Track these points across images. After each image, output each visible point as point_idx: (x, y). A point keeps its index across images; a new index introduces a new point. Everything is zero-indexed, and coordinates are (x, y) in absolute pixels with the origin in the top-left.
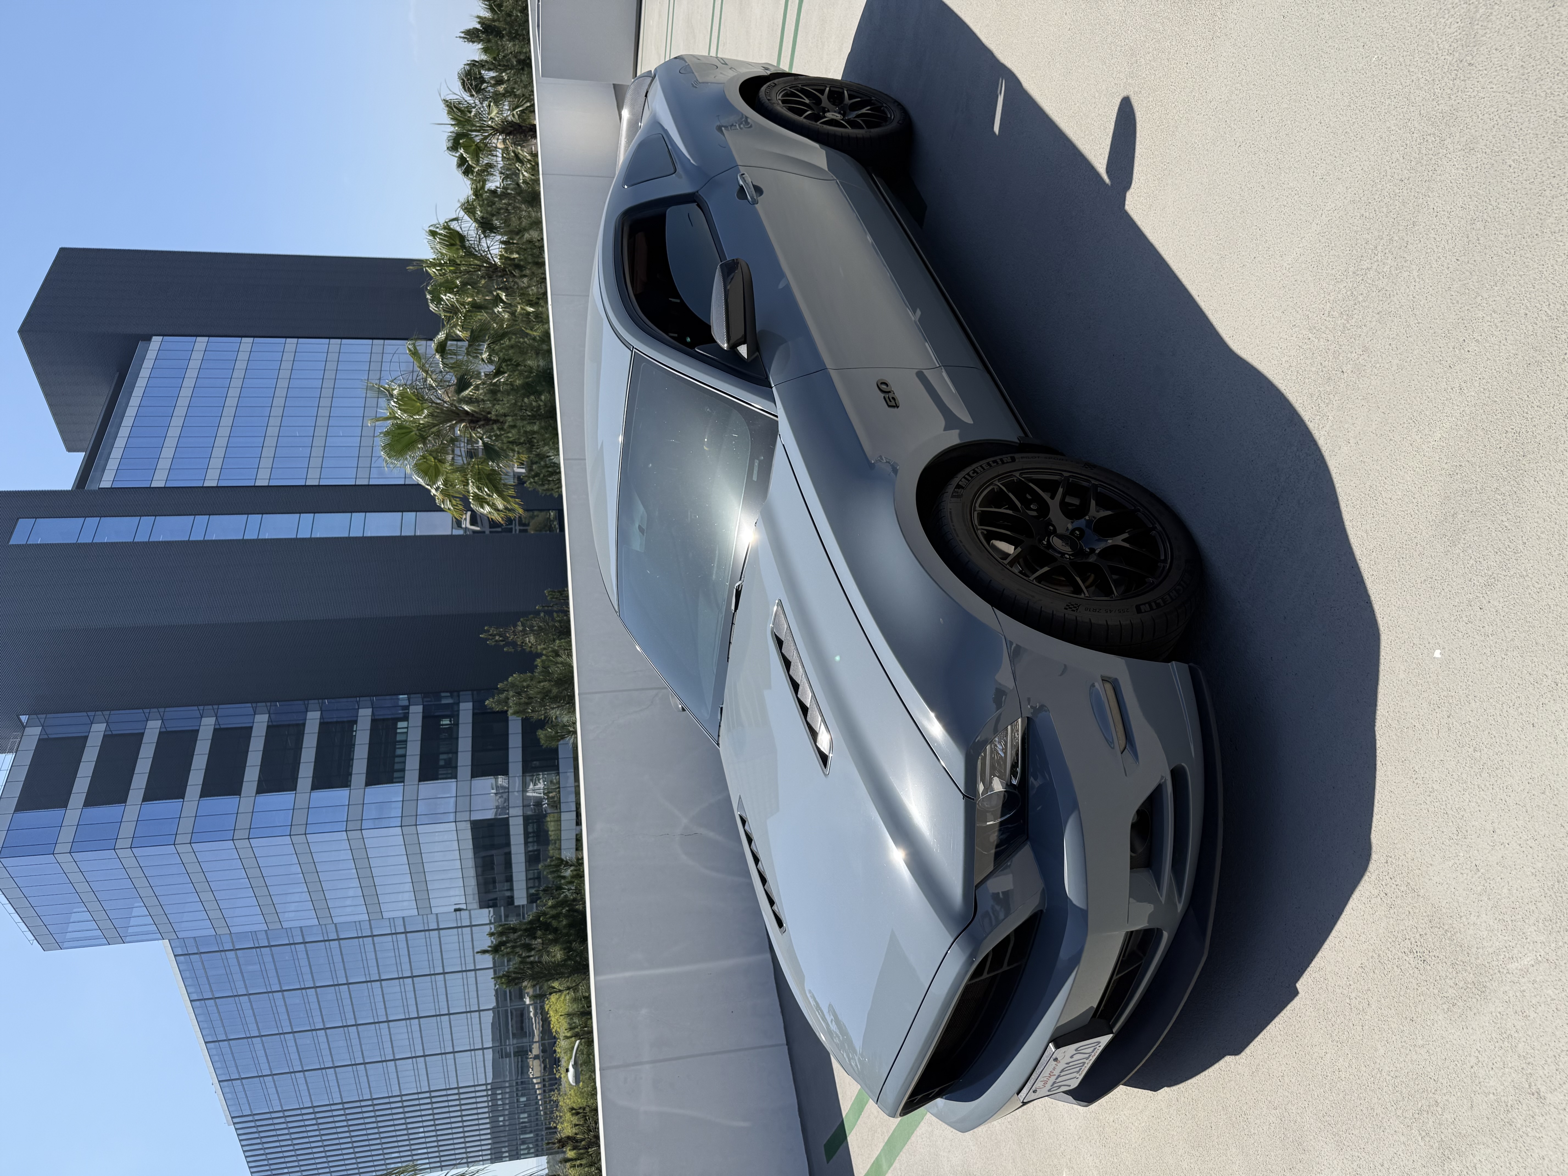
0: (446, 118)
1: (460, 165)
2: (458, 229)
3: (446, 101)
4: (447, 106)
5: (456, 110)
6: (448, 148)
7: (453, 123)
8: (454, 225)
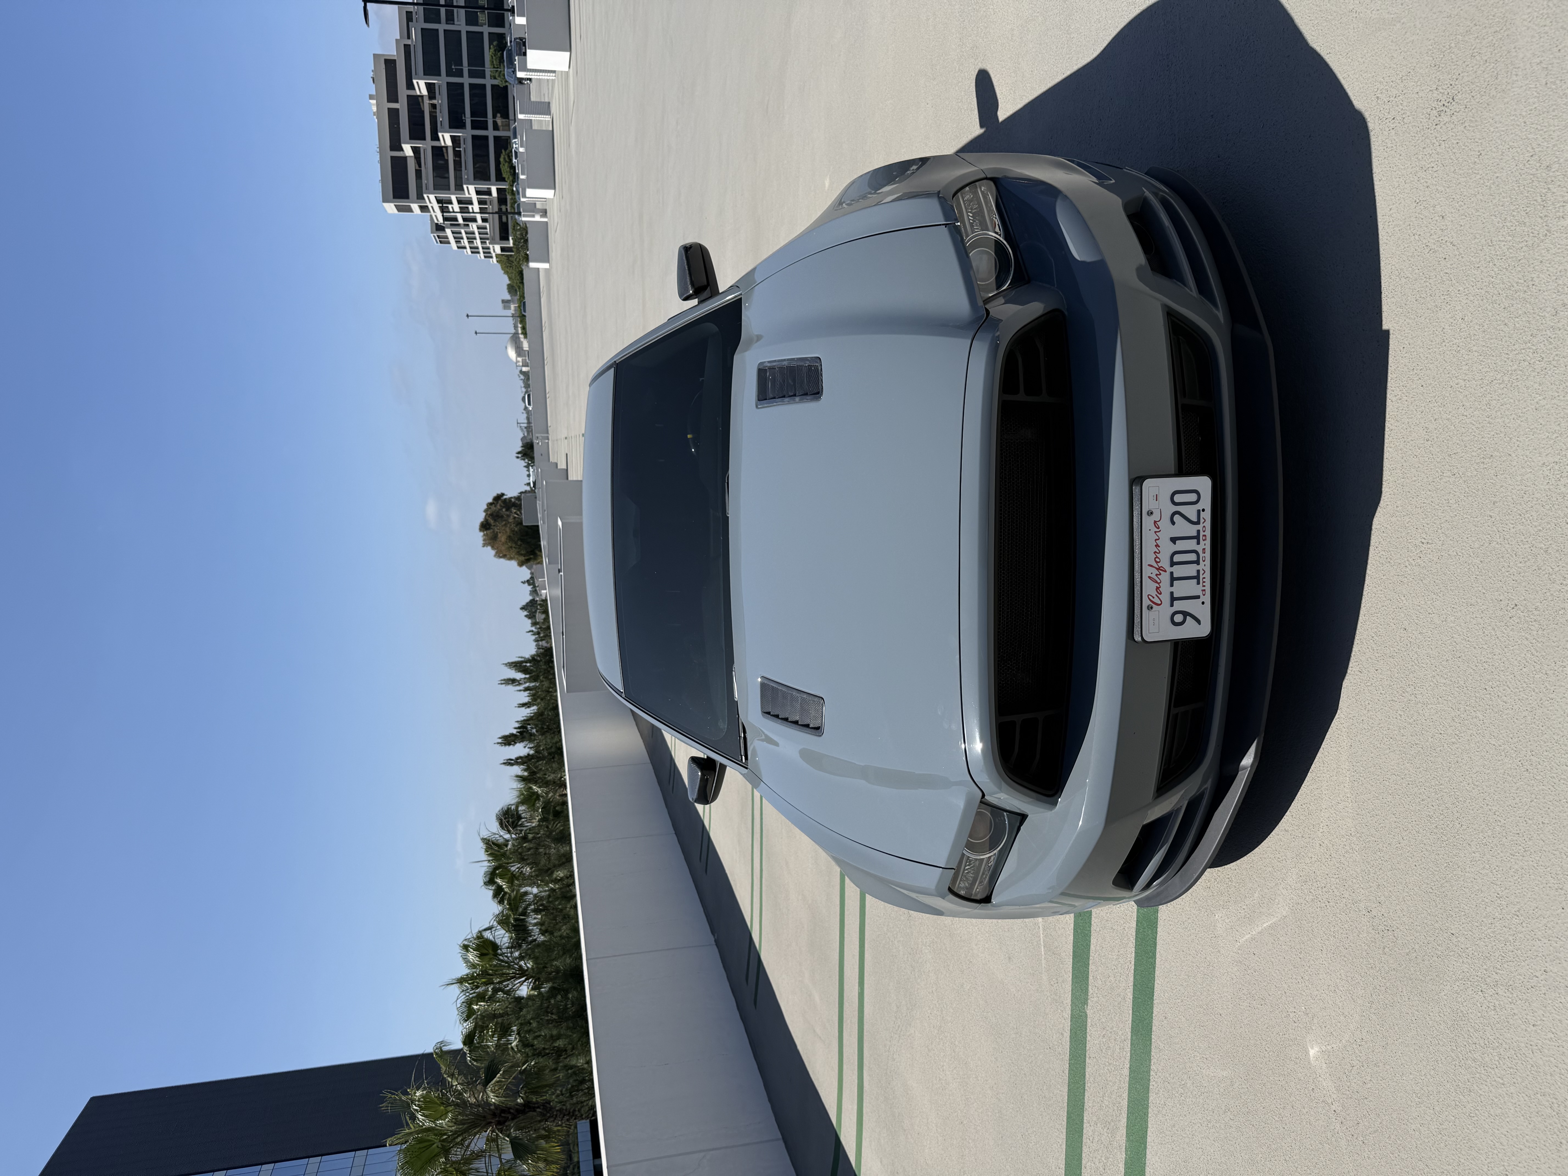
0: (482, 855)
1: (495, 895)
2: (491, 938)
3: (483, 840)
4: (486, 844)
5: (493, 847)
6: (485, 883)
7: (491, 859)
8: (488, 935)
